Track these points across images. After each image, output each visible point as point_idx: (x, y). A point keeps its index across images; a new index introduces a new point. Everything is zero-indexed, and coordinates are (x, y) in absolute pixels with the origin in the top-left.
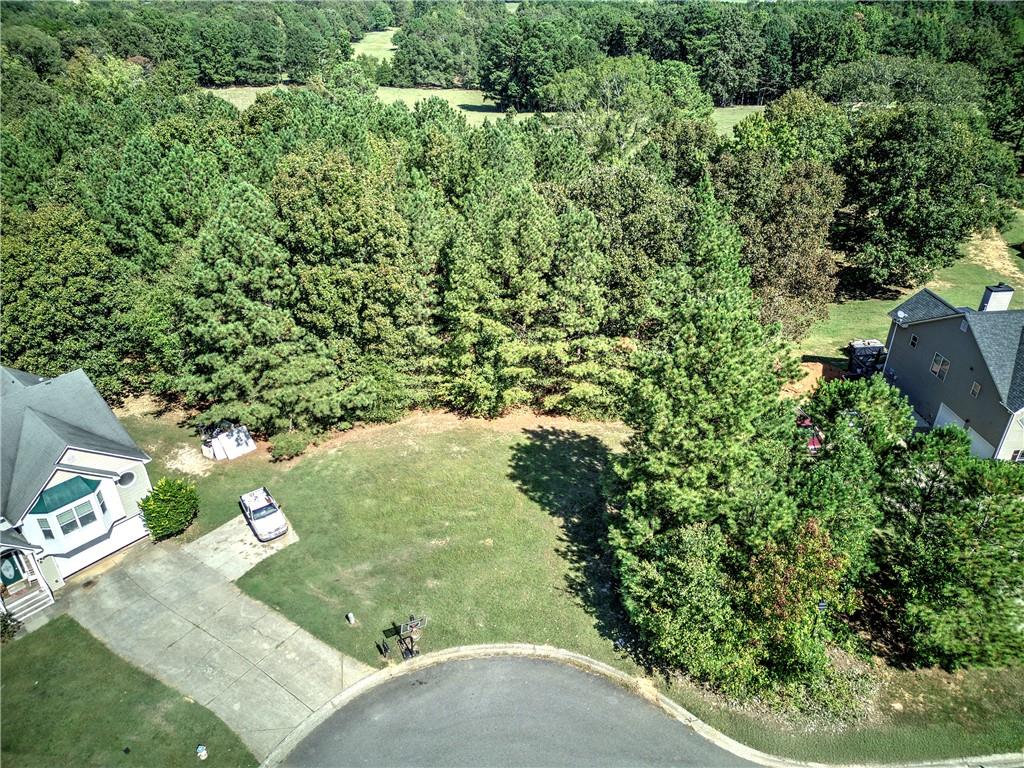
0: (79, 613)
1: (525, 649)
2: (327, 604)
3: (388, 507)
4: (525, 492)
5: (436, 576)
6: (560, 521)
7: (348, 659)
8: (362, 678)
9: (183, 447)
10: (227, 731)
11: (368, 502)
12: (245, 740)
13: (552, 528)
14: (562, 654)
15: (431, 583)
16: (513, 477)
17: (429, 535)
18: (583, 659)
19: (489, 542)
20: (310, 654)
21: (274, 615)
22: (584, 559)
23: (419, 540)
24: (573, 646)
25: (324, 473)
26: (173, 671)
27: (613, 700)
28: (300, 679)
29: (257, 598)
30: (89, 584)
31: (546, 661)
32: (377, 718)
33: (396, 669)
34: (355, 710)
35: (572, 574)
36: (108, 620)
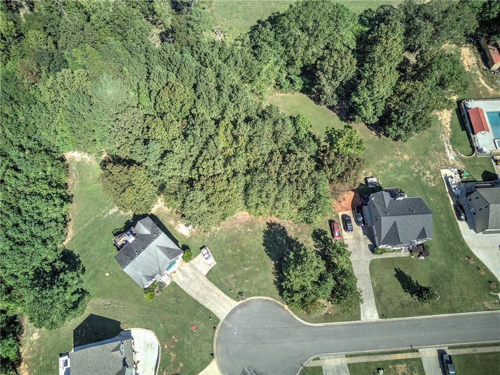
0: (175, 280)
1: (265, 298)
2: (225, 286)
3: (234, 253)
4: (266, 252)
5: (247, 279)
6: (273, 262)
7: (232, 300)
8: (235, 304)
9: (179, 223)
10: (213, 314)
11: (230, 251)
12: (217, 315)
13: (271, 264)
14: (272, 299)
15: (246, 281)
16: (264, 245)
17: (245, 266)
18: (275, 301)
19: (258, 269)
20: (225, 298)
21: (216, 287)
22: (277, 275)
23: (243, 268)
24: (274, 298)
25: (218, 238)
26: (200, 300)
27: (280, 310)
28: (224, 304)
29: (212, 282)
30: (174, 272)
31: (268, 301)
32: (238, 312)
33: (241, 302)
34: (234, 311)
35: (275, 279)
36: (182, 283)
